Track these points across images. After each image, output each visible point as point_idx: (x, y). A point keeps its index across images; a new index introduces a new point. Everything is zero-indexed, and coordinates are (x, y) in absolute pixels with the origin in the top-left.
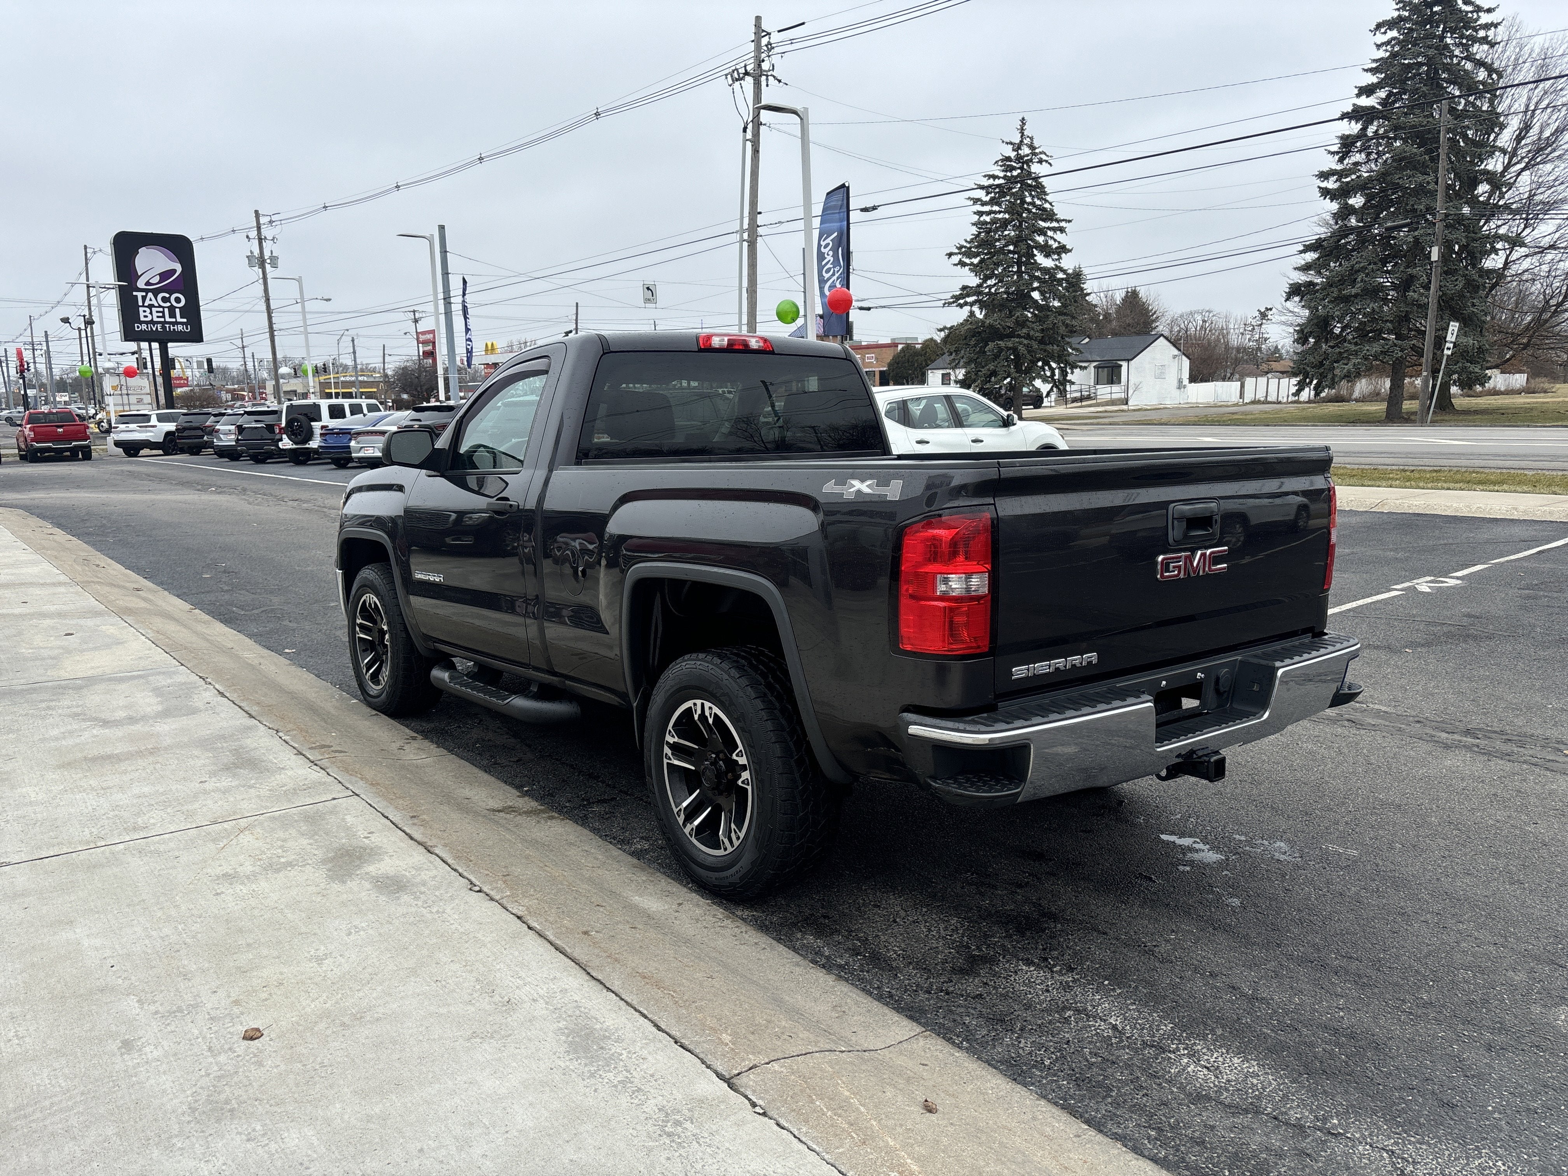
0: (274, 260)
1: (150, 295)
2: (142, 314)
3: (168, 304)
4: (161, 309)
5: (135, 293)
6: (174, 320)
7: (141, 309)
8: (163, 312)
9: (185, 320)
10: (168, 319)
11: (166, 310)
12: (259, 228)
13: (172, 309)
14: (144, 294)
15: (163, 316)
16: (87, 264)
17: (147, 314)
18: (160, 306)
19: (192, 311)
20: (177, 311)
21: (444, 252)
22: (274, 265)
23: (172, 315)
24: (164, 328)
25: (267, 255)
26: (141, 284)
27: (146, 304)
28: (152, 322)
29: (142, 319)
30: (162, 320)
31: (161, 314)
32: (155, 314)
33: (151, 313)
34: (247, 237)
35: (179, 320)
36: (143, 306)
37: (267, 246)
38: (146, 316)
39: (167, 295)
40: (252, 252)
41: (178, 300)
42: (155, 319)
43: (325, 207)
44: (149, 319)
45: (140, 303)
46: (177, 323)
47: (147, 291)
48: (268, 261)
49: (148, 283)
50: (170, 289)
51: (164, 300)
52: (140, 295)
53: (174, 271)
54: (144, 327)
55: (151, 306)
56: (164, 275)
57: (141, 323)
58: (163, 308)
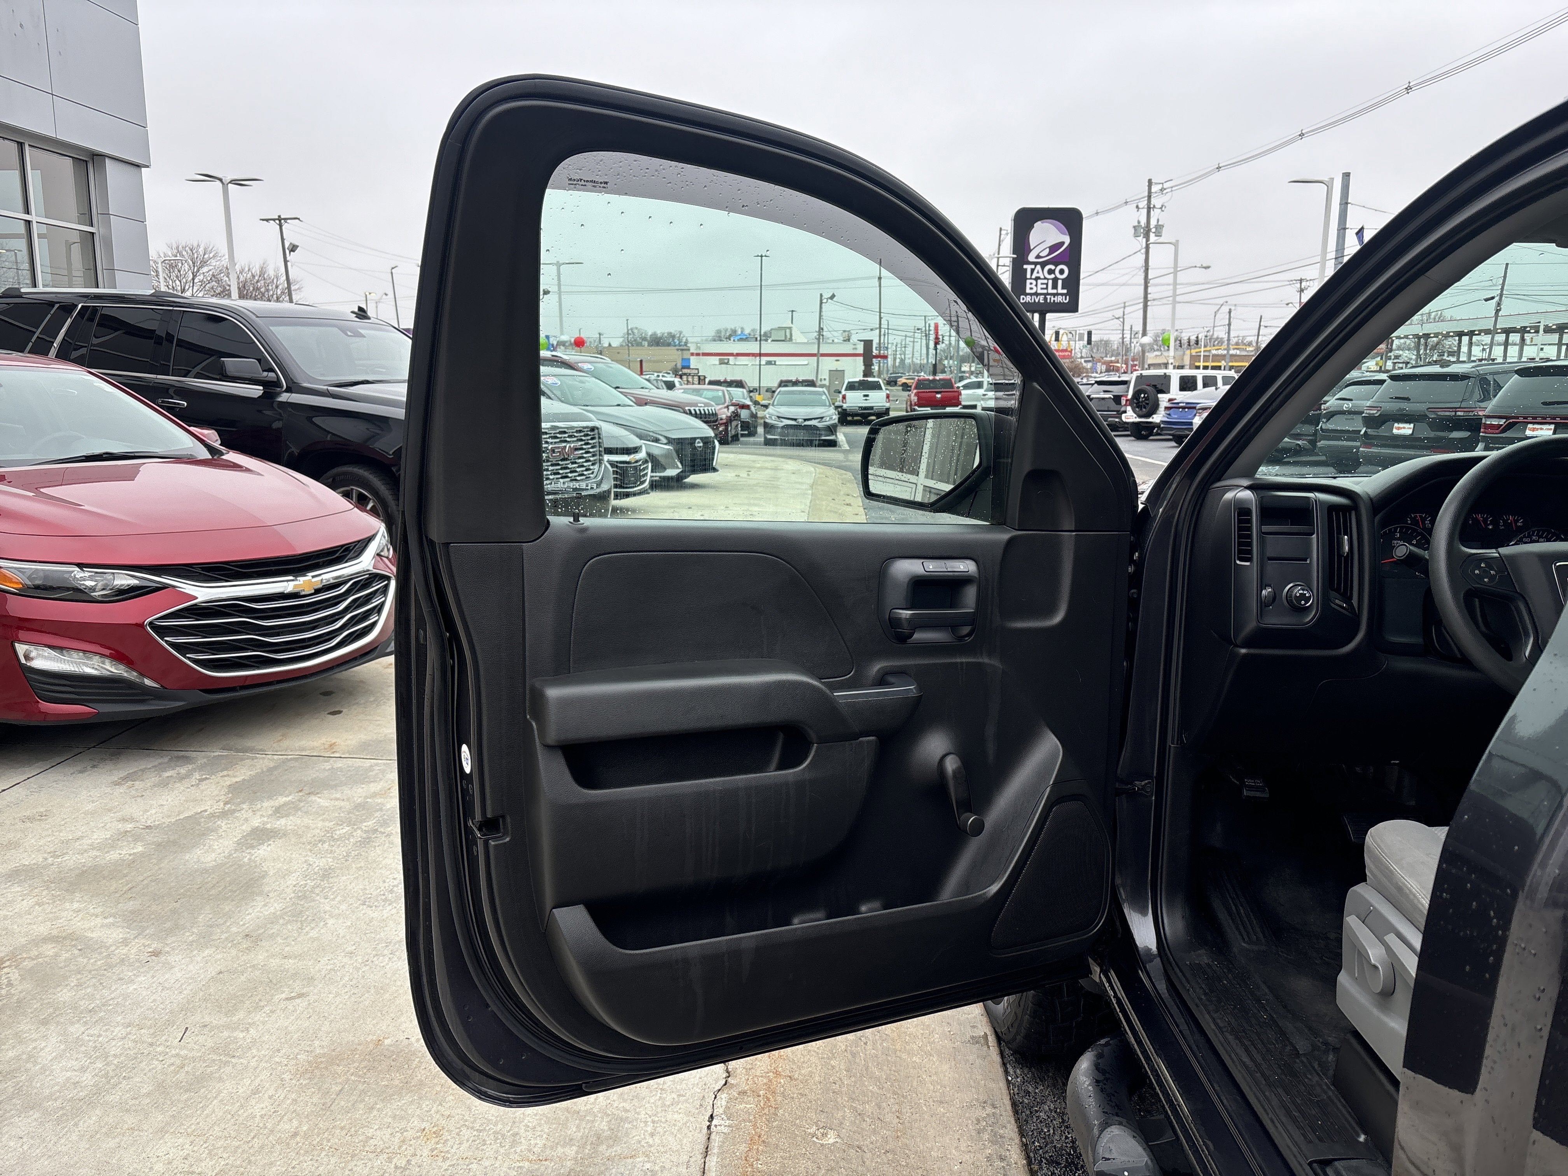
0: (1159, 228)
1: (1038, 267)
2: (1028, 286)
3: (1053, 276)
4: (1045, 281)
5: (1025, 267)
6: (1055, 291)
7: (1028, 282)
8: (1047, 284)
9: (1065, 291)
10: (1050, 291)
11: (1050, 282)
12: (1149, 197)
13: (1055, 281)
14: (1033, 267)
15: (1047, 288)
16: (999, 245)
17: (1033, 286)
18: (1045, 278)
19: (1073, 284)
20: (1060, 282)
21: (1344, 203)
22: (1158, 234)
23: (1055, 286)
24: (1045, 299)
25: (1153, 223)
26: (1031, 257)
27: (1033, 277)
28: (1036, 294)
29: (1028, 291)
30: (1045, 291)
31: (1045, 286)
32: (1040, 286)
33: (1036, 285)
34: (1137, 207)
35: (1060, 291)
36: (1031, 279)
37: (1155, 214)
38: (1031, 289)
39: (1053, 267)
40: (1139, 222)
41: (1062, 272)
42: (1039, 291)
43: (1219, 168)
44: (1033, 291)
45: (1028, 276)
46: (1057, 294)
47: (1036, 264)
48: (1153, 230)
49: (1038, 257)
50: (1056, 262)
51: (1051, 272)
52: (1029, 267)
53: (1063, 243)
54: (1028, 299)
55: (1037, 279)
56: (1053, 248)
57: (1026, 294)
58: (1048, 279)
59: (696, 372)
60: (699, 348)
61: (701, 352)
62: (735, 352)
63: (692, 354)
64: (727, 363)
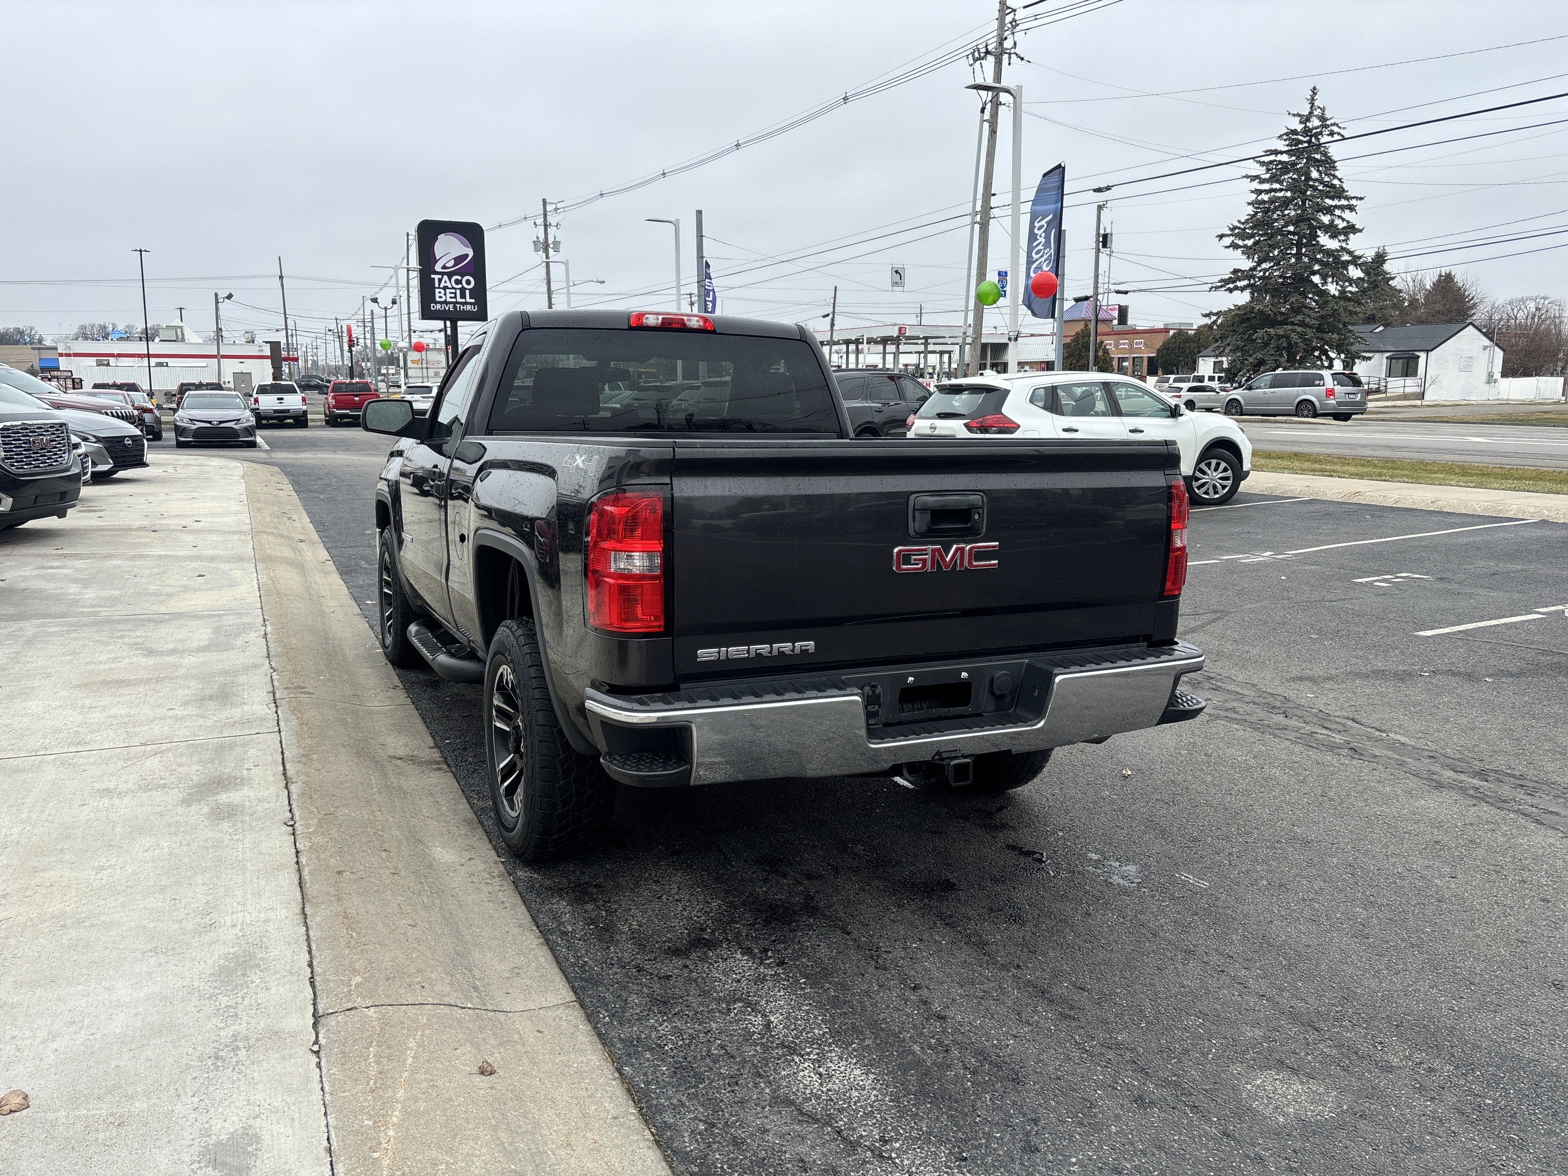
0: (556, 245)
1: (445, 277)
2: (437, 295)
3: (460, 286)
4: (453, 291)
5: (433, 276)
6: (463, 300)
7: (437, 291)
8: (455, 293)
9: (473, 301)
10: (459, 300)
11: (458, 291)
12: (545, 215)
13: (463, 290)
14: (440, 276)
15: (455, 297)
17: (442, 295)
18: (453, 288)
19: (480, 293)
20: (467, 292)
21: (700, 236)
22: (556, 249)
23: (463, 296)
24: (455, 307)
25: (551, 239)
26: (438, 268)
27: (441, 286)
28: (446, 302)
29: (438, 299)
30: (454, 300)
31: (453, 295)
32: (448, 295)
33: (445, 294)
34: (535, 223)
35: (468, 300)
36: (439, 288)
37: (551, 232)
38: (440, 297)
39: (460, 278)
40: (538, 238)
41: (468, 282)
42: (449, 300)
43: (601, 195)
44: (443, 299)
45: (437, 285)
46: (466, 303)
47: (442, 274)
48: (551, 246)
49: (444, 267)
50: (462, 272)
51: (458, 282)
52: (436, 277)
53: (467, 255)
54: (438, 306)
55: (445, 288)
56: (458, 260)
57: (436, 303)
58: (456, 289)
59: (70, 374)
60: (70, 348)
61: (72, 352)
62: (116, 352)
63: (61, 355)
64: (108, 365)
